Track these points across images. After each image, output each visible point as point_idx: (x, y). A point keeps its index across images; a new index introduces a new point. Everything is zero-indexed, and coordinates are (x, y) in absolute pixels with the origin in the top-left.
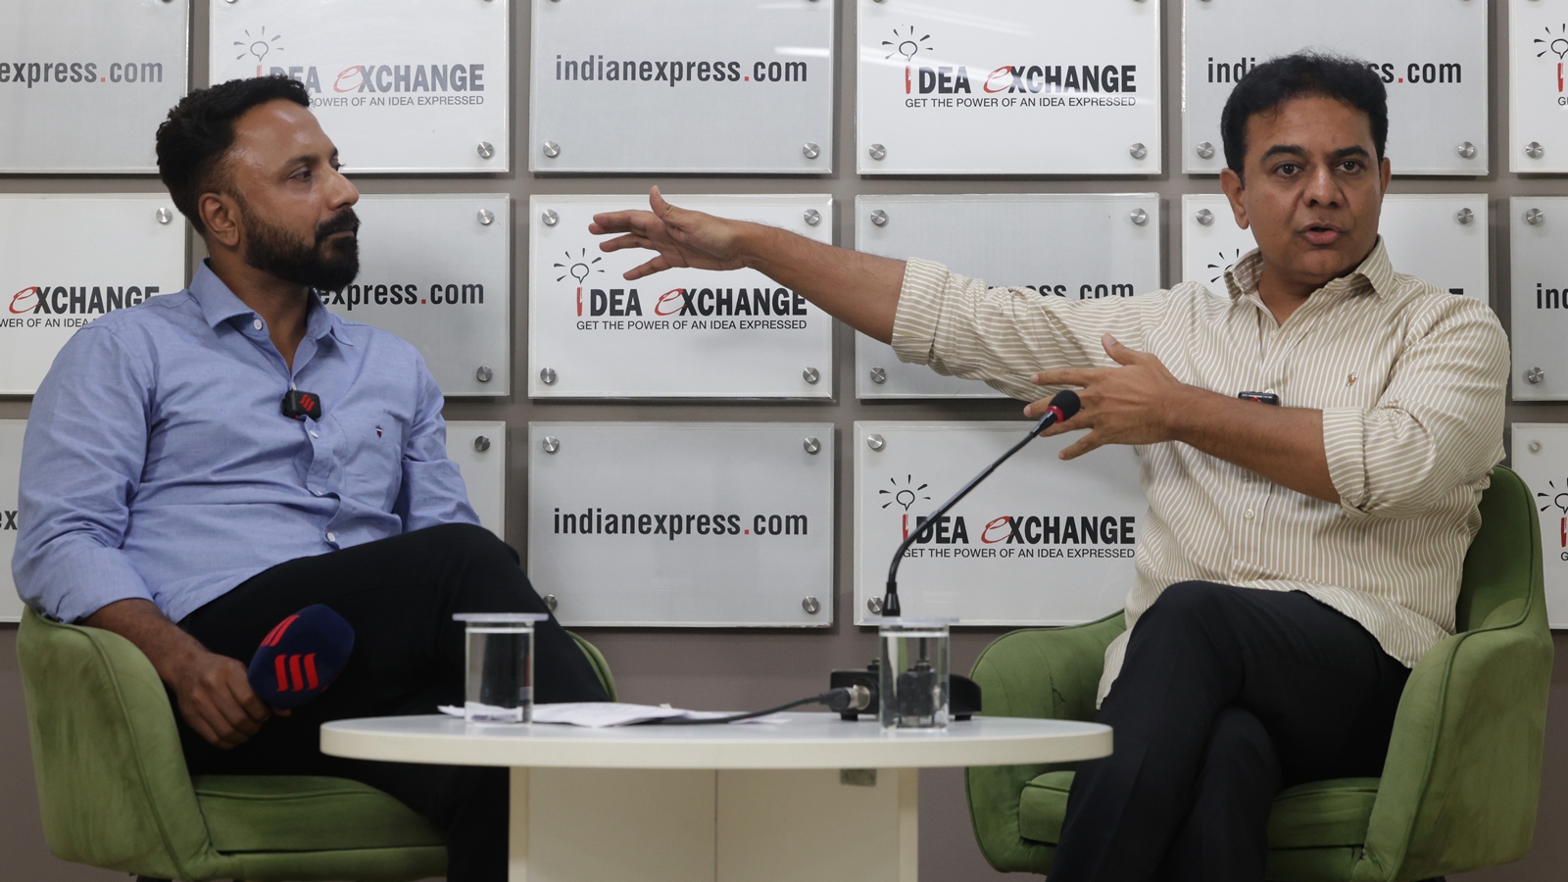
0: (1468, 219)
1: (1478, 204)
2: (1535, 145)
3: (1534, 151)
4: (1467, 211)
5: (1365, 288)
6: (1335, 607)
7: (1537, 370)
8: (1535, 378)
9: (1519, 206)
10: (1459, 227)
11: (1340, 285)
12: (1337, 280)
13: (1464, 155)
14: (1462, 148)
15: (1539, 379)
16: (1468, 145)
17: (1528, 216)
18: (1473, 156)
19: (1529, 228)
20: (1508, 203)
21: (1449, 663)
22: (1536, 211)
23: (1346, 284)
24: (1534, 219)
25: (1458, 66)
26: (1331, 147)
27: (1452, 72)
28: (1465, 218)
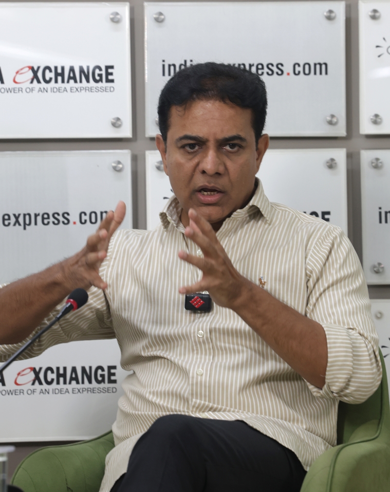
0: (334, 165)
1: (340, 155)
2: (377, 116)
3: (376, 120)
4: (332, 160)
5: (256, 214)
6: (258, 429)
7: (380, 264)
8: (378, 270)
9: (367, 156)
10: (328, 171)
11: (241, 213)
12: (239, 210)
13: (330, 123)
14: (329, 118)
15: (381, 270)
16: (333, 116)
17: (372, 163)
18: (336, 124)
19: (373, 171)
20: (359, 154)
21: (332, 466)
22: (377, 159)
23: (244, 213)
24: (377, 165)
25: (326, 64)
26: (221, 136)
27: (322, 68)
28: (331, 165)
